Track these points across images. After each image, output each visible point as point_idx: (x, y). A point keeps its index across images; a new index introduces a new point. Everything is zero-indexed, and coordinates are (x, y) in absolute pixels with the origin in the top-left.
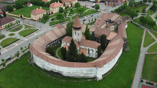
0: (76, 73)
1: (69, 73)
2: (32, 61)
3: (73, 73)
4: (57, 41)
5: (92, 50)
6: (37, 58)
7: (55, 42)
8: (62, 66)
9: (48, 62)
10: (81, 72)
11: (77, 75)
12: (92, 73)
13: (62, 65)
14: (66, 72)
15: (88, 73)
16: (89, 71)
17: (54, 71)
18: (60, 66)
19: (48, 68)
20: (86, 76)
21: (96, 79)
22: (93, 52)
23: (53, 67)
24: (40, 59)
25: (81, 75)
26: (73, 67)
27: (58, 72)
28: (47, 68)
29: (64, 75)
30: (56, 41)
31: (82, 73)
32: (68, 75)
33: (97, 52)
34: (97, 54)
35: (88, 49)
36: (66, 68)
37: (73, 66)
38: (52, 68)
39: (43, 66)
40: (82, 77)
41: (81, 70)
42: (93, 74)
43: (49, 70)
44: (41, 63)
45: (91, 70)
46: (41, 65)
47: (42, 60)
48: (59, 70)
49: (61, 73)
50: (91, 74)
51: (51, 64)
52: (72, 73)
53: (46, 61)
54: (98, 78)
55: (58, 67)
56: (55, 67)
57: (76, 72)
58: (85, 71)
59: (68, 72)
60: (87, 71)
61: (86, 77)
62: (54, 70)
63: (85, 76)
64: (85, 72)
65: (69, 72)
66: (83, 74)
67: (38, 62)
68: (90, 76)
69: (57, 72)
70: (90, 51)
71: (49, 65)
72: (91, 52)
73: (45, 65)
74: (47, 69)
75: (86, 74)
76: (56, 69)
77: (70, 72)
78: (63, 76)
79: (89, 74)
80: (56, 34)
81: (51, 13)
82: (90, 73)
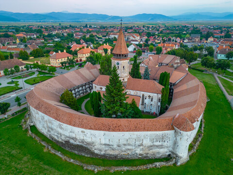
0: (125, 145)
1: (109, 145)
2: (28, 122)
3: (119, 146)
4: (84, 87)
5: (149, 96)
6: (37, 113)
7: (80, 88)
8: (91, 129)
9: (59, 120)
10: (138, 143)
11: (128, 152)
12: (165, 144)
13: (93, 127)
14: (101, 144)
15: (154, 146)
16: (157, 141)
17: (72, 141)
18: (86, 128)
19: (59, 135)
20: (151, 152)
21: (174, 160)
22: (152, 101)
23: (71, 132)
24: (43, 115)
25: (139, 151)
26: (119, 131)
27: (81, 144)
28: (57, 136)
29: (96, 152)
30: (82, 88)
31: (139, 146)
32: (105, 151)
33: (159, 99)
34: (159, 104)
35: (141, 96)
36: (102, 132)
37: (117, 128)
38: (67, 134)
39: (49, 131)
40: (140, 155)
41: (138, 139)
42: (167, 147)
43: (60, 140)
44: (45, 125)
45: (163, 139)
46: (45, 129)
47: (47, 117)
48: (85, 138)
49: (89, 147)
50: (161, 147)
51: (64, 125)
52: (115, 146)
53: (54, 117)
54: (181, 158)
55: (82, 132)
56: (74, 133)
57: (125, 143)
58: (148, 140)
59: (105, 145)
60: (152, 140)
61: (149, 155)
62: (73, 138)
63: (147, 154)
64: (147, 142)
65: (108, 143)
66: (141, 147)
67: (40, 122)
68: (159, 153)
69: (78, 143)
70: (146, 99)
71: (61, 128)
72: (147, 101)
73: (52, 129)
74: (56, 138)
75: (150, 147)
76: (78, 137)
77: (111, 143)
78: (93, 153)
79: (157, 146)
80: (83, 77)
81: (79, 59)
82: (160, 144)
